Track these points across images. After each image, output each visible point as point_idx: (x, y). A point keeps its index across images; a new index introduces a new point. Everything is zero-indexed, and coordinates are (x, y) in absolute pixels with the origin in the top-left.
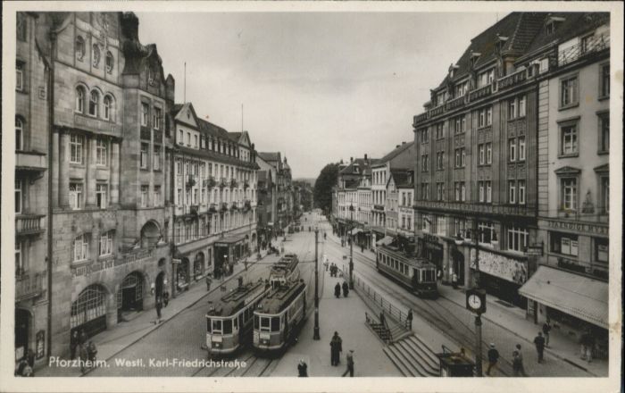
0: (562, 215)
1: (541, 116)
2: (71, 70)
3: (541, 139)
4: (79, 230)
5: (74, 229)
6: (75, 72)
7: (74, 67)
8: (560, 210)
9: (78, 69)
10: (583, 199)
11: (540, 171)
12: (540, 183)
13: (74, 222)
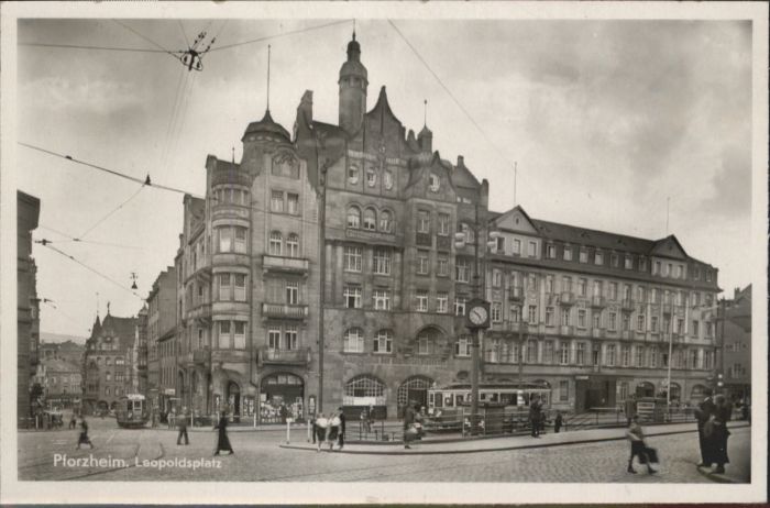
2: (342, 193)
4: (348, 324)
5: (344, 323)
6: (346, 194)
7: (345, 191)
9: (349, 191)
13: (344, 317)
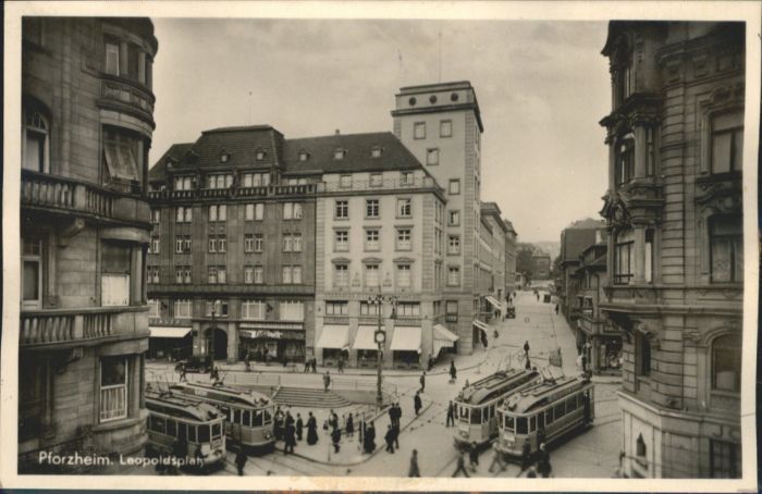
0: (337, 289)
1: (318, 221)
3: (318, 238)
8: (334, 286)
10: (353, 278)
11: (318, 259)
12: (317, 268)
